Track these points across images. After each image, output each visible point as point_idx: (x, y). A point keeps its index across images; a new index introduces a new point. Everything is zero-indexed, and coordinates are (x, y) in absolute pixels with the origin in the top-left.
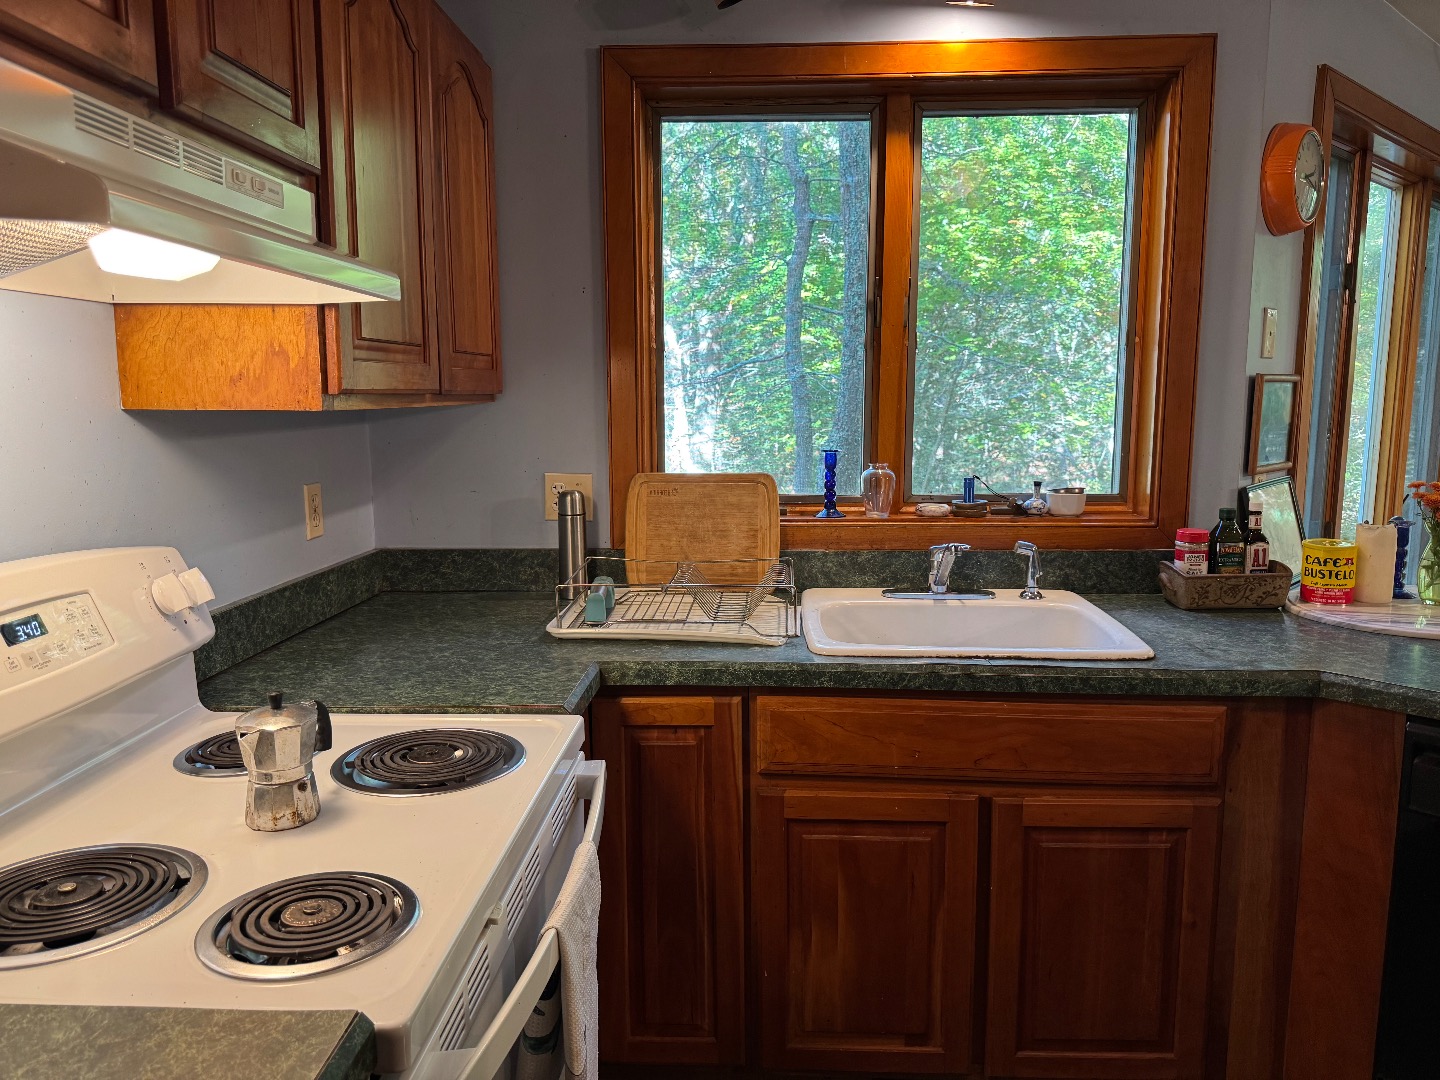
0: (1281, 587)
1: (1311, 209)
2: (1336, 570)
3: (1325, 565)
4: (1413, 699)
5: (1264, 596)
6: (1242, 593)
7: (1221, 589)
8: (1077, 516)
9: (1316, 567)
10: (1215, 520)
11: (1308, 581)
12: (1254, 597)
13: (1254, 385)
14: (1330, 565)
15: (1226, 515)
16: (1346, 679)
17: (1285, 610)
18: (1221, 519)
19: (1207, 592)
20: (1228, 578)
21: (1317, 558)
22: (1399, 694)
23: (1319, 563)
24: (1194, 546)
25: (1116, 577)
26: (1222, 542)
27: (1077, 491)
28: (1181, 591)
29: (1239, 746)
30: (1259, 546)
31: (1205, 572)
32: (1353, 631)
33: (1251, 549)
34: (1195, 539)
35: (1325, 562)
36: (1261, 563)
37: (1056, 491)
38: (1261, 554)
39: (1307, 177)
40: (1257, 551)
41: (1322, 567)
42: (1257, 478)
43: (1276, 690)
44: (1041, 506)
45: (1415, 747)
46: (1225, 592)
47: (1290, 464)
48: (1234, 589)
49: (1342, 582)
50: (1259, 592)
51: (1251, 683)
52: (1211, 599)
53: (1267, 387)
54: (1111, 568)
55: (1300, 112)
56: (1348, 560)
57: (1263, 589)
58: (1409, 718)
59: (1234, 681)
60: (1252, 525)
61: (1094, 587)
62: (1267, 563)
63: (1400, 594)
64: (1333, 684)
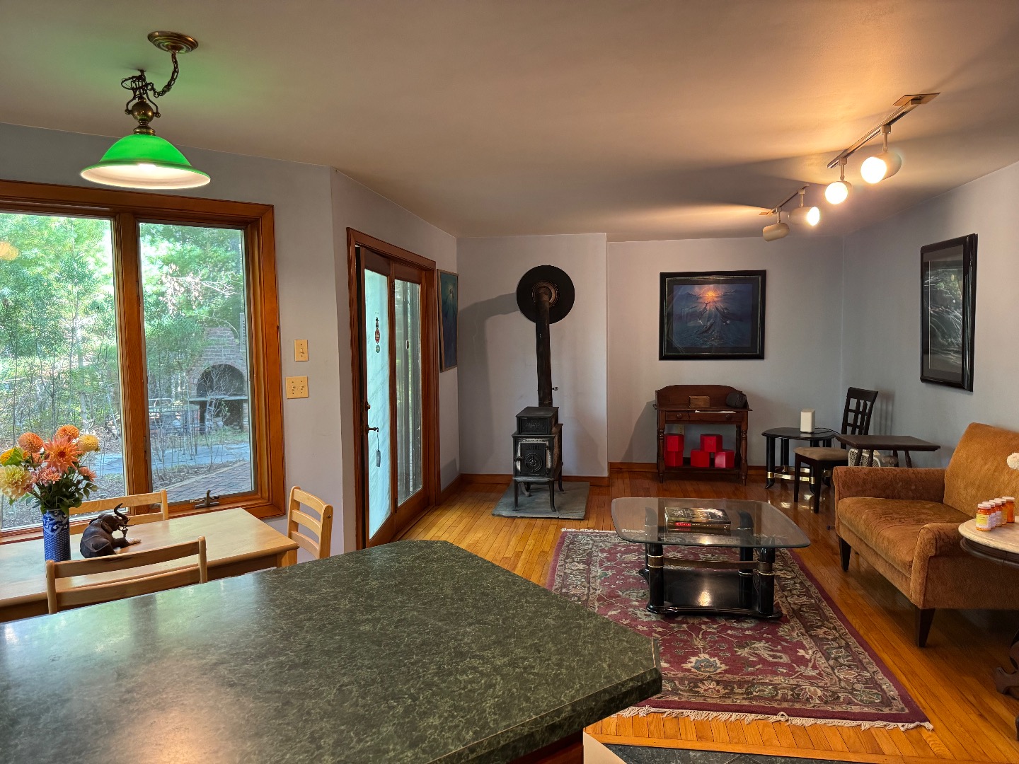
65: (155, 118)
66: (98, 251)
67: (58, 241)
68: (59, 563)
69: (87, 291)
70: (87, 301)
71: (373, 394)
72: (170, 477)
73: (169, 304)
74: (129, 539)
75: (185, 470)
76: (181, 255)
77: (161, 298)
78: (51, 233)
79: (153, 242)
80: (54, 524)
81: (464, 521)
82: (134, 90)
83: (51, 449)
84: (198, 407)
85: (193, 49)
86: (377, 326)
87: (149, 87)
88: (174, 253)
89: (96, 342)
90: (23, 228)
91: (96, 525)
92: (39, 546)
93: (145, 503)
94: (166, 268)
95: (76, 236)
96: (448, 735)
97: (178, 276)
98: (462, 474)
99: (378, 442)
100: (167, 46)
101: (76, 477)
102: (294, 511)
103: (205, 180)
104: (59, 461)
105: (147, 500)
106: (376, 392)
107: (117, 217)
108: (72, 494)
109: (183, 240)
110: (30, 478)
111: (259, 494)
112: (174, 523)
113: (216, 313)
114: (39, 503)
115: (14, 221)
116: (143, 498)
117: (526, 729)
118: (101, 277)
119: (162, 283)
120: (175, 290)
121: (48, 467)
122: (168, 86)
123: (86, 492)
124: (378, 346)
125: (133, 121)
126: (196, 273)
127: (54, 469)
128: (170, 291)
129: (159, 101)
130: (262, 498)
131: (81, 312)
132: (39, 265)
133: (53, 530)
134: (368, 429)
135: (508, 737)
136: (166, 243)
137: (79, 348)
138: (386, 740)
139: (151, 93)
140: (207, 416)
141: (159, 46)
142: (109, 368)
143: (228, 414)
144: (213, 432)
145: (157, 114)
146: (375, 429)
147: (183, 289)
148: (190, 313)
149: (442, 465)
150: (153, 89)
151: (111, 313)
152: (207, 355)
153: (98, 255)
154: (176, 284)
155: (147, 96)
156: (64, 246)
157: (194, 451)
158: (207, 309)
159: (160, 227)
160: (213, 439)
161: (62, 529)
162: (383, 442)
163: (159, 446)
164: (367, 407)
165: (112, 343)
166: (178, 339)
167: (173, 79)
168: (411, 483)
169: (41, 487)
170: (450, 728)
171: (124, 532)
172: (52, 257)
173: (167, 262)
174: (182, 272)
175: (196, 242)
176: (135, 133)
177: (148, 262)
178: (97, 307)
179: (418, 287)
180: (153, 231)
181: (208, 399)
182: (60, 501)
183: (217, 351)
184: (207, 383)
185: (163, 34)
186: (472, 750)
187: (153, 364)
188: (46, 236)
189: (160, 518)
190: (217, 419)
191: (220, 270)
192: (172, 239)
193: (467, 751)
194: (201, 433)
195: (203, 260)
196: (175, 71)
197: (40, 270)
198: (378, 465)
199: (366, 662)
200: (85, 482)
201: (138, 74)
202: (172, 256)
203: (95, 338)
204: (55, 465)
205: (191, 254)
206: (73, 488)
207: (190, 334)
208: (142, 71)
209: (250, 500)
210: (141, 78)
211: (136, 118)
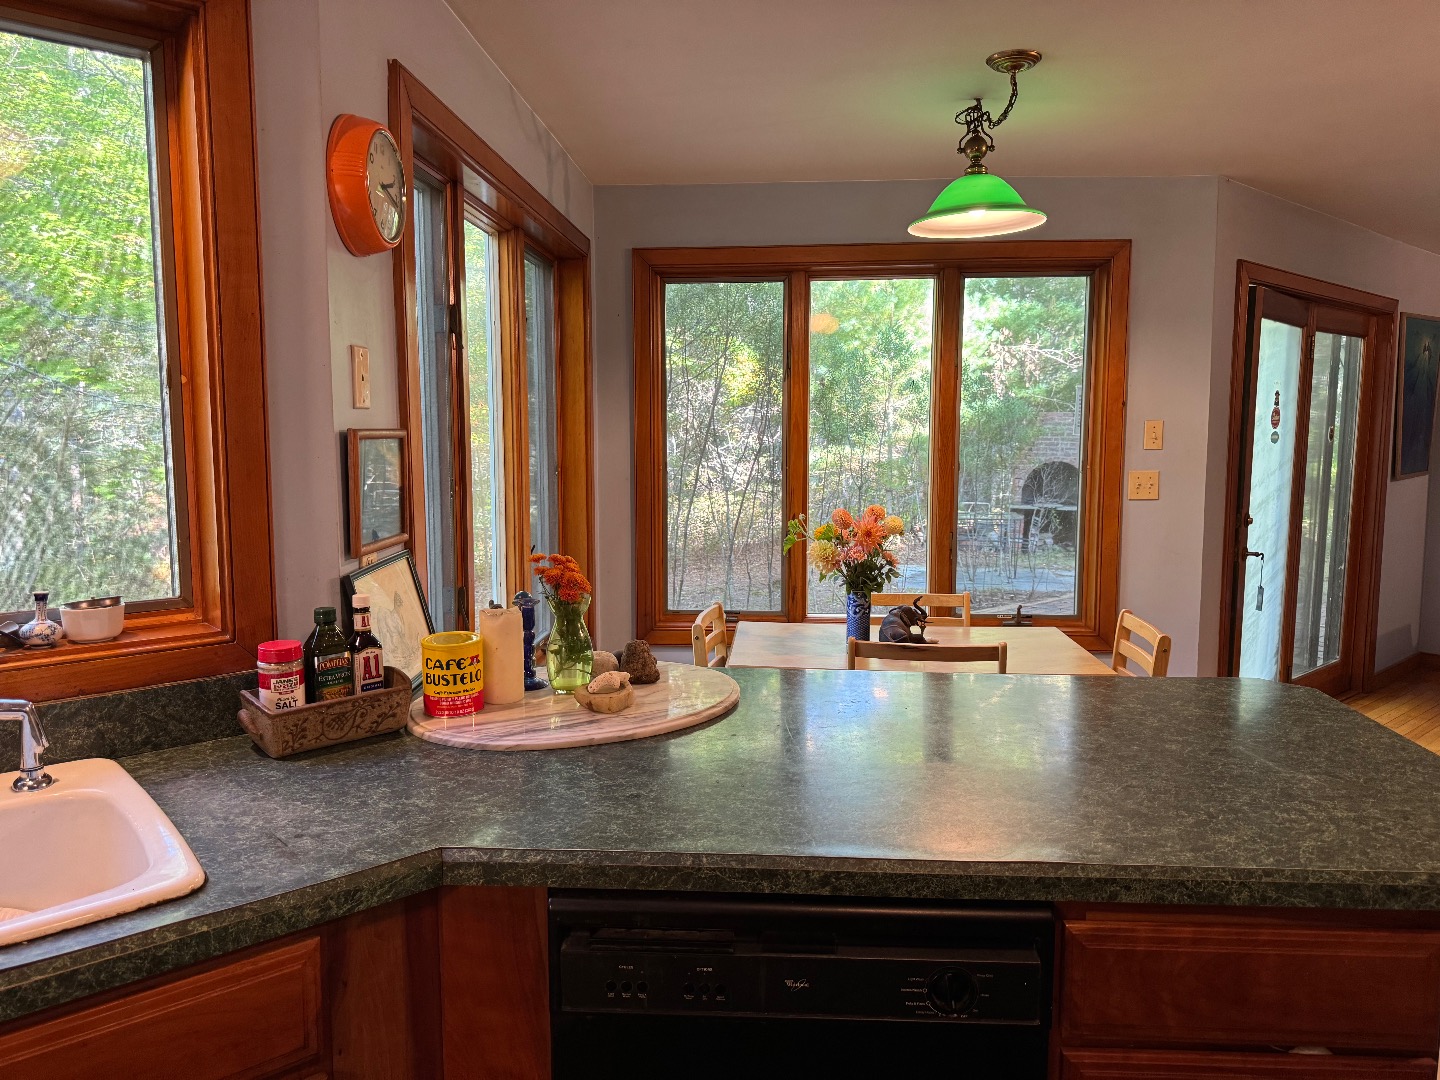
0: (399, 704)
1: (394, 229)
2: (461, 672)
3: (448, 668)
4: (554, 867)
5: (380, 720)
6: (351, 721)
7: (322, 722)
8: (115, 639)
9: (438, 672)
10: (311, 626)
11: (431, 690)
12: (366, 724)
13: (347, 442)
14: (454, 669)
15: (325, 617)
16: (473, 853)
17: (409, 733)
18: (318, 623)
19: (304, 730)
20: (329, 707)
21: (438, 661)
22: (536, 864)
23: (441, 667)
24: (284, 668)
25: (180, 720)
26: (323, 653)
27: (108, 602)
28: (268, 735)
29: (345, 984)
30: (370, 652)
31: (301, 703)
32: (485, 752)
33: (360, 658)
34: (284, 657)
35: (448, 665)
36: (374, 673)
37: (75, 606)
38: (372, 663)
39: (384, 187)
40: (367, 660)
41: (444, 672)
42: (365, 559)
43: (387, 892)
44: (48, 632)
45: (560, 927)
46: (329, 725)
47: (406, 536)
48: (340, 718)
49: (469, 686)
50: (373, 716)
51: (350, 895)
52: (310, 737)
53: (364, 447)
54: (170, 710)
55: (371, 104)
56: (472, 658)
57: (378, 711)
58: (552, 892)
59: (326, 899)
60: (358, 626)
61: (145, 743)
62: (382, 672)
63: (532, 686)
64: (458, 865)
65: (989, 152)
66: (918, 317)
67: (877, 307)
68: (860, 641)
69: (904, 367)
70: (902, 380)
71: (1260, 505)
72: (980, 600)
73: (997, 381)
74: (926, 637)
75: (1000, 595)
76: (1017, 315)
77: (986, 374)
78: (871, 300)
79: (982, 301)
80: (856, 606)
81: (1412, 722)
82: (968, 123)
83: (859, 527)
84: (1022, 517)
85: (1035, 63)
86: (1277, 404)
87: (985, 117)
88: (1007, 313)
89: (907, 431)
90: (843, 296)
91: (895, 615)
92: (842, 629)
93: (945, 605)
94: (996, 334)
95: (895, 300)
96: (1241, 853)
97: (1011, 344)
98: (1422, 653)
99: (1263, 575)
100: (1006, 68)
101: (880, 561)
102: (1122, 641)
103: (1041, 219)
104: (866, 541)
105: (948, 602)
106: (1265, 502)
107: (941, 273)
108: (875, 579)
109: (1022, 295)
110: (839, 555)
111: (1083, 621)
112: (974, 630)
113: (1057, 393)
114: (845, 582)
115: (835, 288)
116: (945, 599)
117: (1351, 878)
118: (920, 350)
119: (990, 355)
120: (1005, 362)
121: (856, 545)
122: (1005, 115)
123: (889, 578)
124: (1275, 433)
125: (965, 161)
126: (1033, 338)
127: (860, 548)
128: (1000, 364)
129: (994, 132)
130: (1086, 626)
131: (894, 392)
132: (856, 339)
133: (855, 613)
134: (1245, 553)
135: (1321, 877)
136: (998, 299)
137: (890, 436)
138: (1167, 838)
139: (986, 124)
140: (1033, 530)
141: (998, 70)
142: (919, 461)
143: (1060, 528)
144: (1039, 552)
145: (991, 148)
146: (1257, 555)
147: (1015, 362)
148: (1023, 393)
149: (1381, 631)
150: (989, 119)
151: (926, 392)
152: (1038, 450)
153: (919, 321)
154: (1008, 354)
155: (982, 129)
156: (882, 313)
157: (1013, 572)
158: (1044, 386)
159: (993, 281)
160: (1039, 562)
161: (864, 613)
162: (1273, 578)
163: (970, 561)
164: (1248, 521)
165: (926, 431)
166: (1003, 428)
167: (1011, 104)
168: (1321, 649)
169: (847, 565)
170: (1246, 850)
171: (923, 628)
172: (869, 328)
173: (997, 326)
174: (1016, 339)
175: (1038, 298)
176: (967, 174)
177: (974, 328)
178: (912, 385)
179: (1360, 344)
180: (984, 287)
181: (1035, 507)
182: (864, 583)
183: (1052, 444)
184: (1035, 484)
185: (1002, 54)
186: (1267, 873)
187: (968, 458)
188: (864, 303)
189: (960, 624)
190: (1045, 535)
191: (1068, 335)
192: (1006, 296)
193: (1260, 872)
194: (1023, 552)
195: (1044, 321)
196: (1014, 94)
197: (856, 343)
198: (1259, 608)
199: (1163, 775)
200: (888, 567)
201: (975, 103)
202: (1005, 317)
203: (906, 423)
204: (861, 544)
205: (1029, 313)
206: (877, 572)
207: (1020, 421)
208: (978, 100)
209: (1074, 626)
210: (977, 108)
211: (967, 156)
